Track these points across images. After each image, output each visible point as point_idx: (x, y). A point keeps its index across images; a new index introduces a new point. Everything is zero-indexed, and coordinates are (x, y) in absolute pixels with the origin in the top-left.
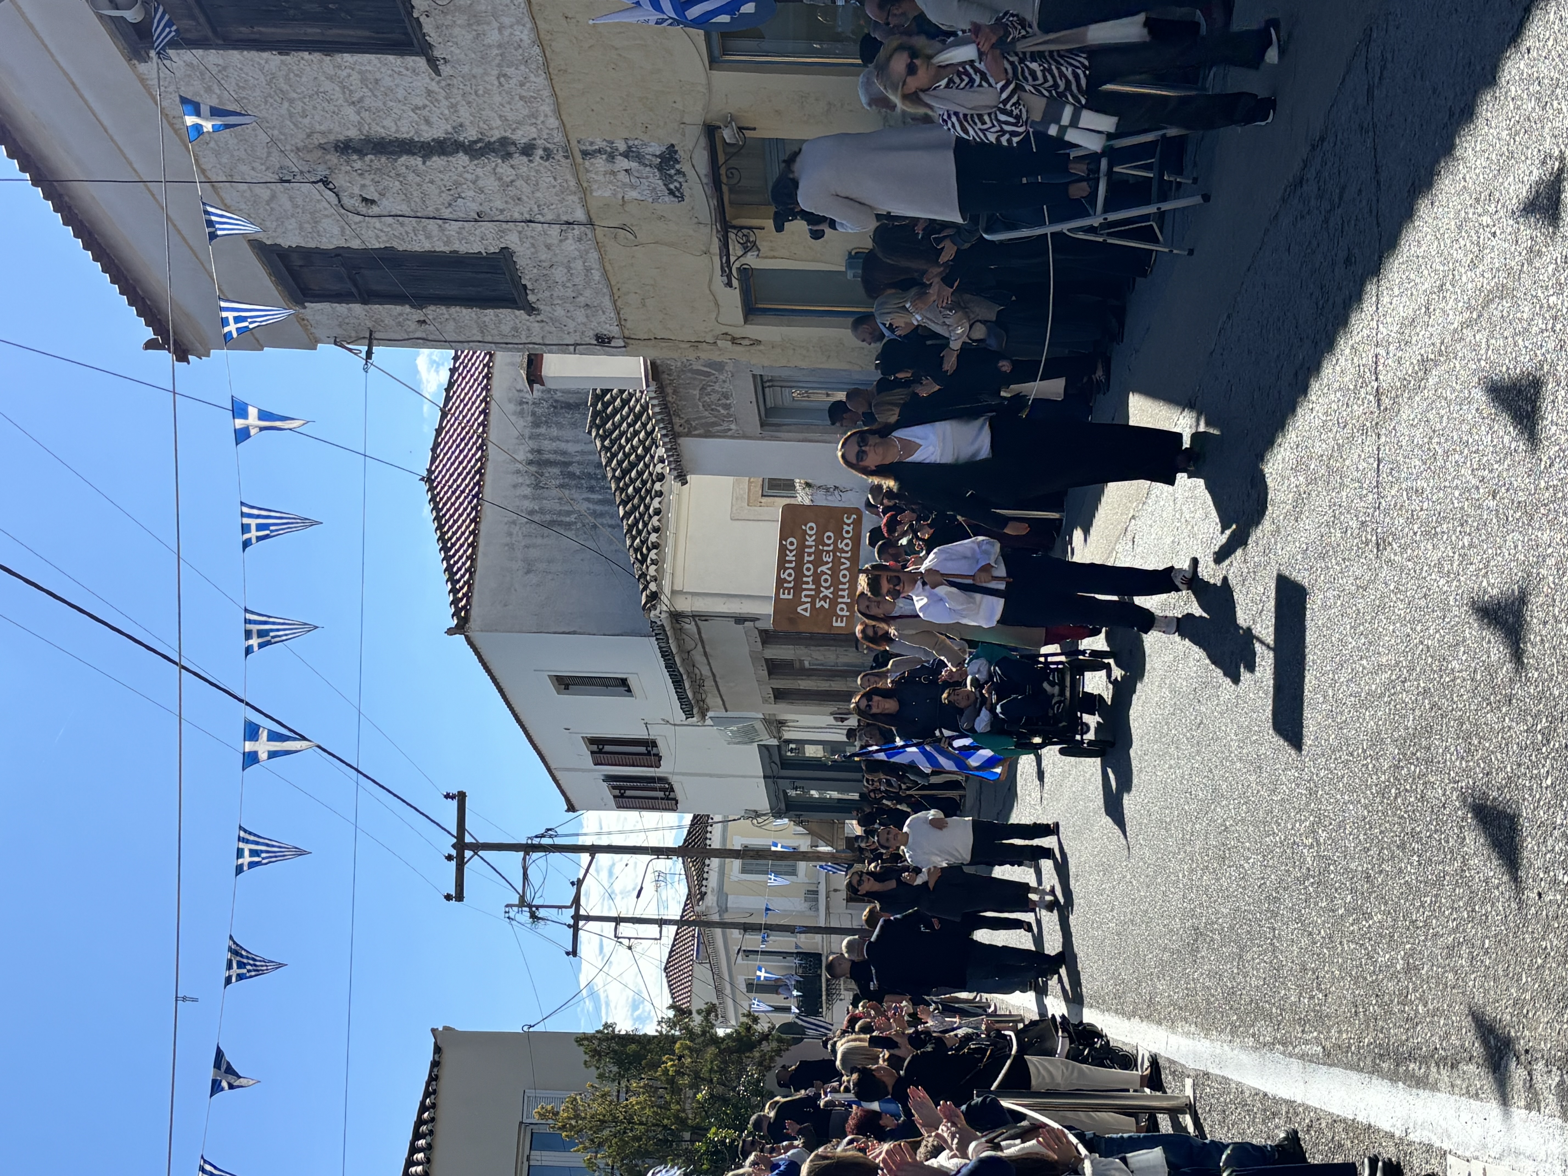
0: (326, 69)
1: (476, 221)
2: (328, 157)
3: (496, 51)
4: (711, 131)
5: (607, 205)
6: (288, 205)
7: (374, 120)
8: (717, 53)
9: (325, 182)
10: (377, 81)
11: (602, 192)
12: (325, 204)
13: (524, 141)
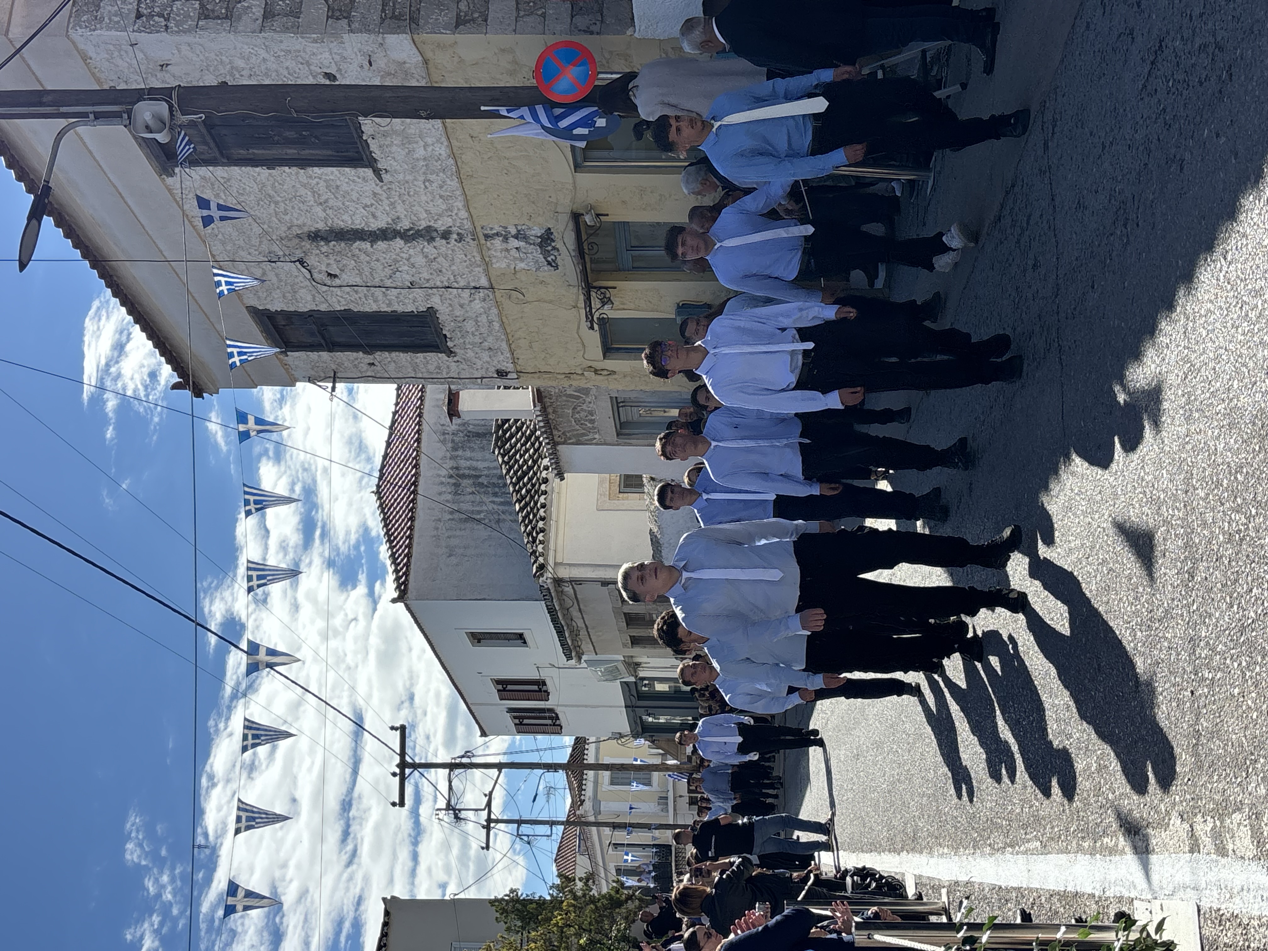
0: (301, 179)
1: (409, 288)
2: (303, 244)
3: (422, 163)
4: (576, 217)
5: (504, 274)
6: (274, 280)
7: (336, 216)
8: (579, 160)
9: (301, 262)
10: (337, 187)
11: (500, 264)
12: (301, 278)
13: (443, 228)
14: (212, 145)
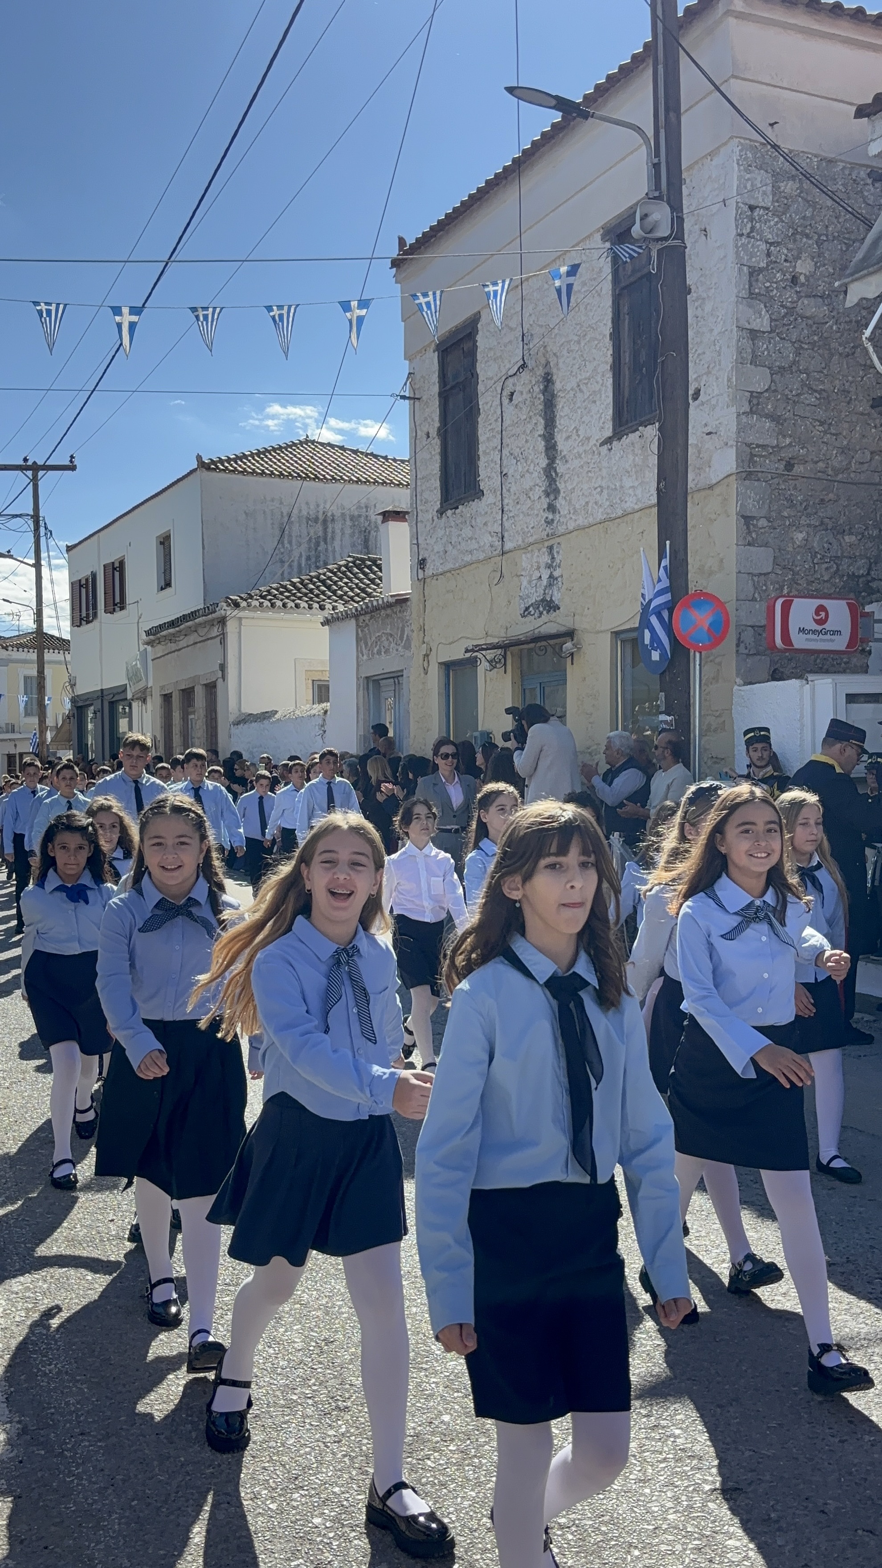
0: (601, 366)
1: (501, 473)
2: (541, 368)
3: (618, 484)
4: (570, 634)
5: (517, 564)
6: (506, 340)
7: (568, 400)
8: (623, 636)
9: (523, 366)
10: (595, 402)
11: (525, 561)
12: (508, 366)
13: (558, 505)
14: (632, 279)
